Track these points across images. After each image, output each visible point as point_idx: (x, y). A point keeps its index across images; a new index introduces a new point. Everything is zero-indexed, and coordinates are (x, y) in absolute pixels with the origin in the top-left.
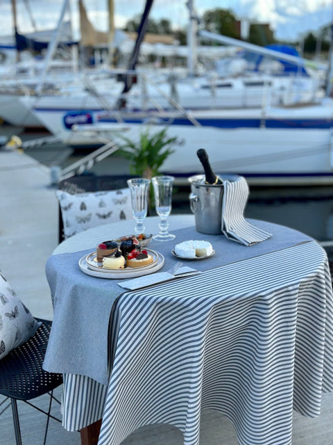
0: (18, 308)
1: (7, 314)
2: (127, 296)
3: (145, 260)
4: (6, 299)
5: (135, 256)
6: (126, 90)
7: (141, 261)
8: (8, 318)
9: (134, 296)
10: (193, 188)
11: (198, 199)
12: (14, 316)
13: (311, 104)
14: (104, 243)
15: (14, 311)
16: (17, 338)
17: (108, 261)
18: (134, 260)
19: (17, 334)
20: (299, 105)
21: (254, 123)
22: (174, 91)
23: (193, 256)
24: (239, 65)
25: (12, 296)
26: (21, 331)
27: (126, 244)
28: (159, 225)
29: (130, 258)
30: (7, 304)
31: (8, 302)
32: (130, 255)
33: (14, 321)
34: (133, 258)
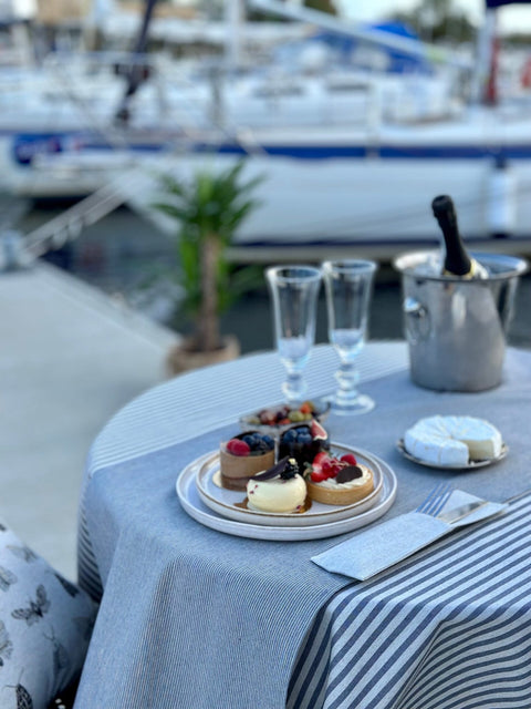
0: (47, 588)
1: (18, 614)
3: (357, 482)
4: (9, 573)
5: (329, 472)
6: (131, 91)
7: (348, 486)
8: (23, 622)
10: (408, 284)
11: (427, 311)
12: (39, 613)
13: (446, 118)
14: (240, 437)
15: (35, 599)
16: (58, 666)
17: (264, 493)
18: (330, 484)
19: (56, 654)
20: (426, 120)
21: (356, 152)
22: (217, 97)
23: (462, 460)
24: (315, 54)
25: (24, 563)
26: (65, 644)
27: (297, 440)
28: (338, 374)
29: (318, 479)
30: (12, 587)
31: (16, 581)
32: (316, 469)
33: (41, 625)
34: (326, 479)
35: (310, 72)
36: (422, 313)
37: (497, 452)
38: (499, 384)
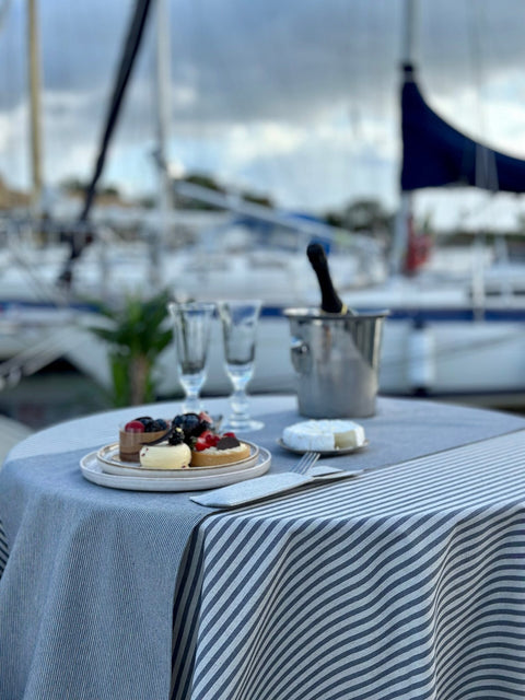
2: (216, 521)
3: (236, 450)
5: (213, 442)
6: (75, 255)
7: (227, 452)
9: (233, 519)
14: (139, 419)
17: (153, 455)
18: (212, 451)
23: (330, 446)
29: (201, 448)
32: (201, 440)
34: (208, 447)
35: (234, 251)
36: (304, 349)
37: (360, 442)
38: (372, 415)
